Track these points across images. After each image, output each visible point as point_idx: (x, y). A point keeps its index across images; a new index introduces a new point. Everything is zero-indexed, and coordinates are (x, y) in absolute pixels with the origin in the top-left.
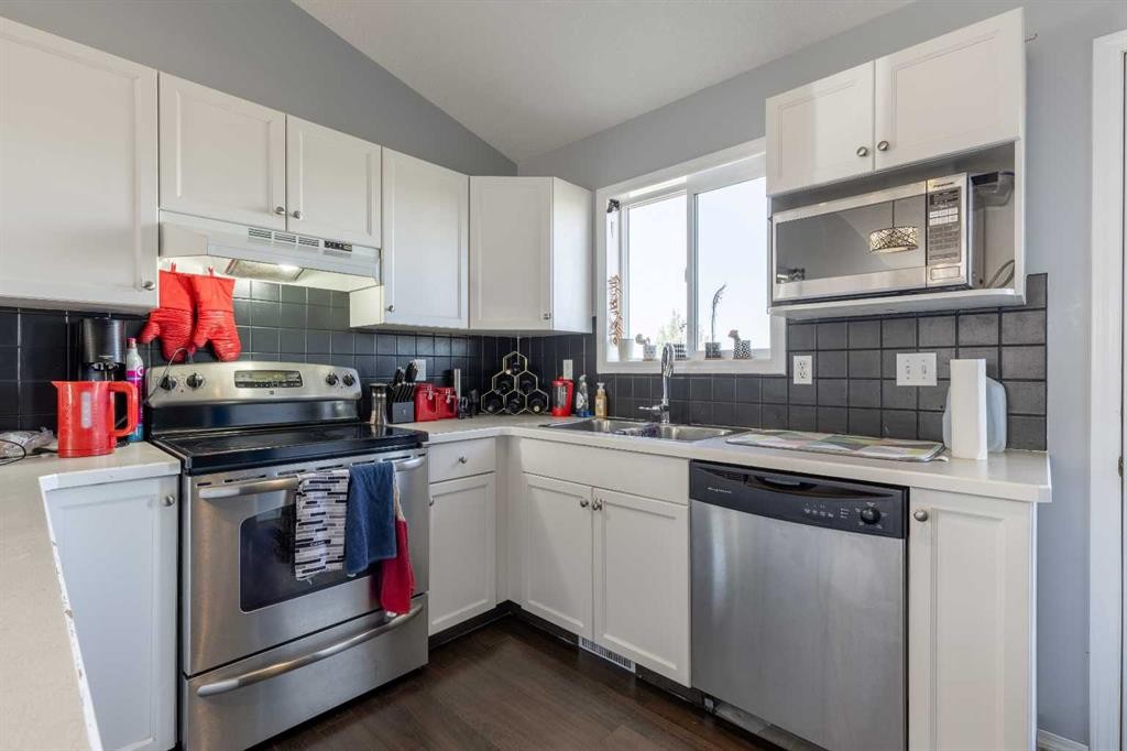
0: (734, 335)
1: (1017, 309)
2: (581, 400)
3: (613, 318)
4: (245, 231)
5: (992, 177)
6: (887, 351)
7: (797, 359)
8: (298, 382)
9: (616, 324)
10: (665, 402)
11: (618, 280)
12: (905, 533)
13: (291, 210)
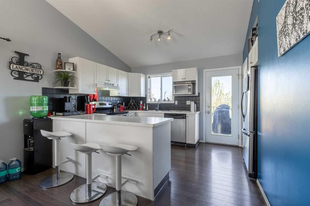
0: (168, 98)
1: (197, 96)
2: (144, 108)
3: (149, 95)
4: (104, 83)
5: (194, 83)
6: (186, 100)
7: (176, 101)
8: (105, 105)
9: (150, 96)
10: (158, 107)
11: (150, 89)
12: (186, 118)
13: (109, 80)
